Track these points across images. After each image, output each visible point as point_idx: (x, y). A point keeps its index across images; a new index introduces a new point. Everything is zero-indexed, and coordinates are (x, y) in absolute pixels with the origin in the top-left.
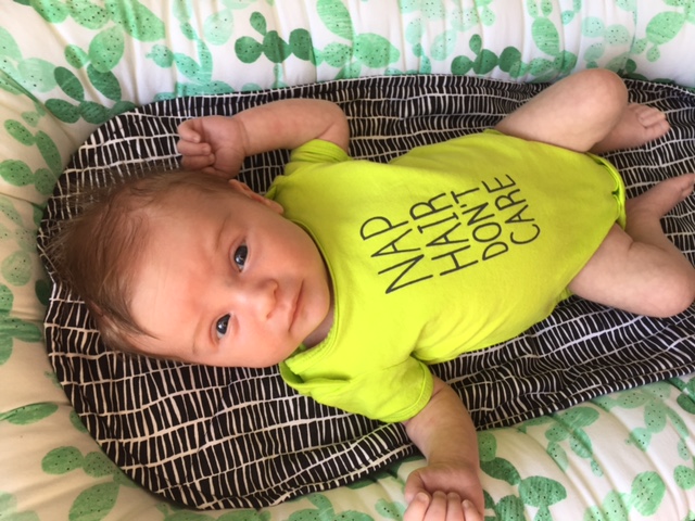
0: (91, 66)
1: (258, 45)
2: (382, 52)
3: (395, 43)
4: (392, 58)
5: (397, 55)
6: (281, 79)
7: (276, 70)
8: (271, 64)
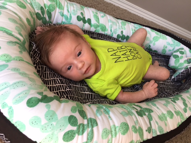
0: (48, 9)
1: (81, 18)
2: (104, 29)
3: (107, 27)
4: (106, 30)
5: (107, 30)
6: (84, 28)
7: (83, 25)
8: (83, 23)
